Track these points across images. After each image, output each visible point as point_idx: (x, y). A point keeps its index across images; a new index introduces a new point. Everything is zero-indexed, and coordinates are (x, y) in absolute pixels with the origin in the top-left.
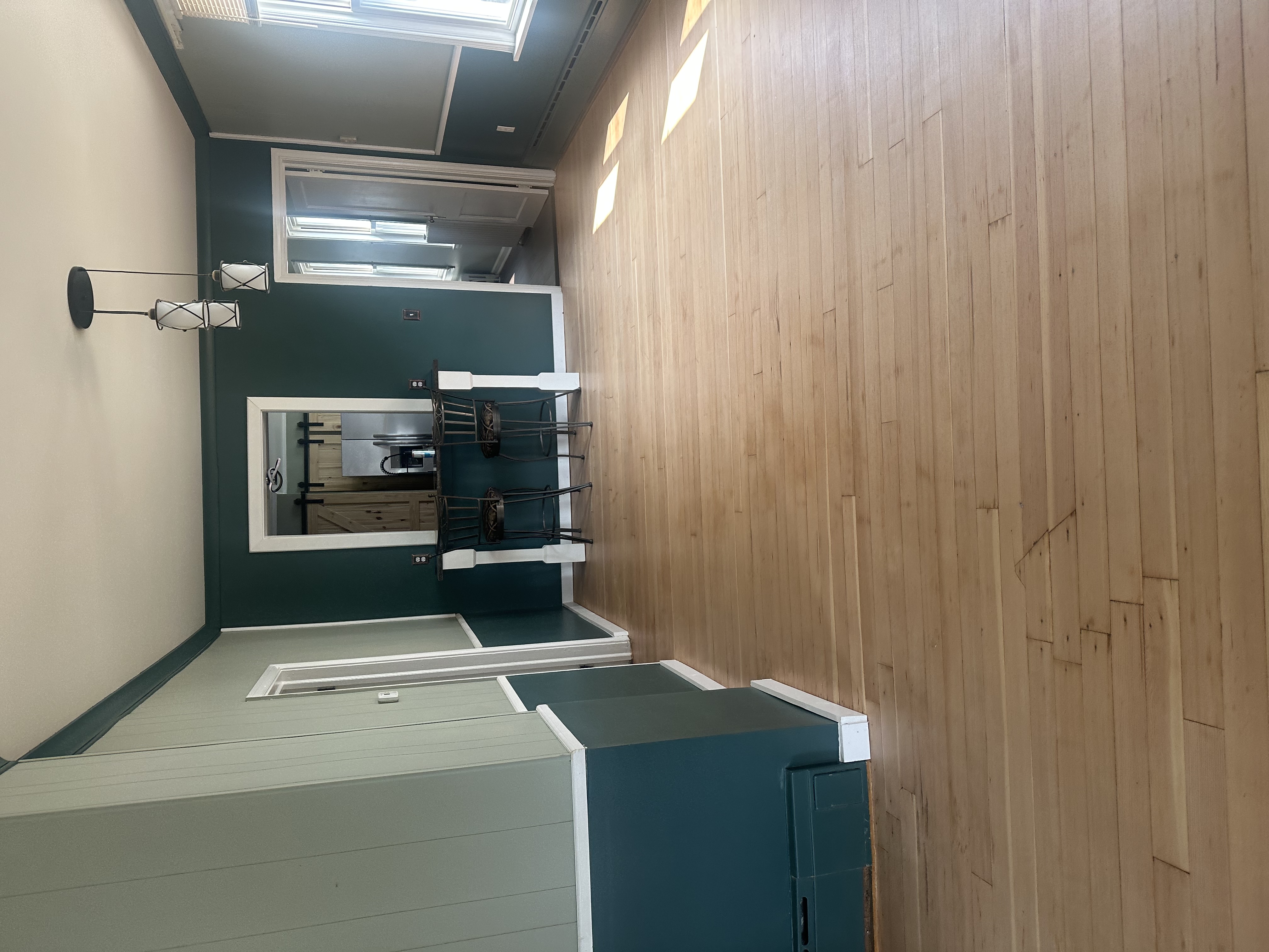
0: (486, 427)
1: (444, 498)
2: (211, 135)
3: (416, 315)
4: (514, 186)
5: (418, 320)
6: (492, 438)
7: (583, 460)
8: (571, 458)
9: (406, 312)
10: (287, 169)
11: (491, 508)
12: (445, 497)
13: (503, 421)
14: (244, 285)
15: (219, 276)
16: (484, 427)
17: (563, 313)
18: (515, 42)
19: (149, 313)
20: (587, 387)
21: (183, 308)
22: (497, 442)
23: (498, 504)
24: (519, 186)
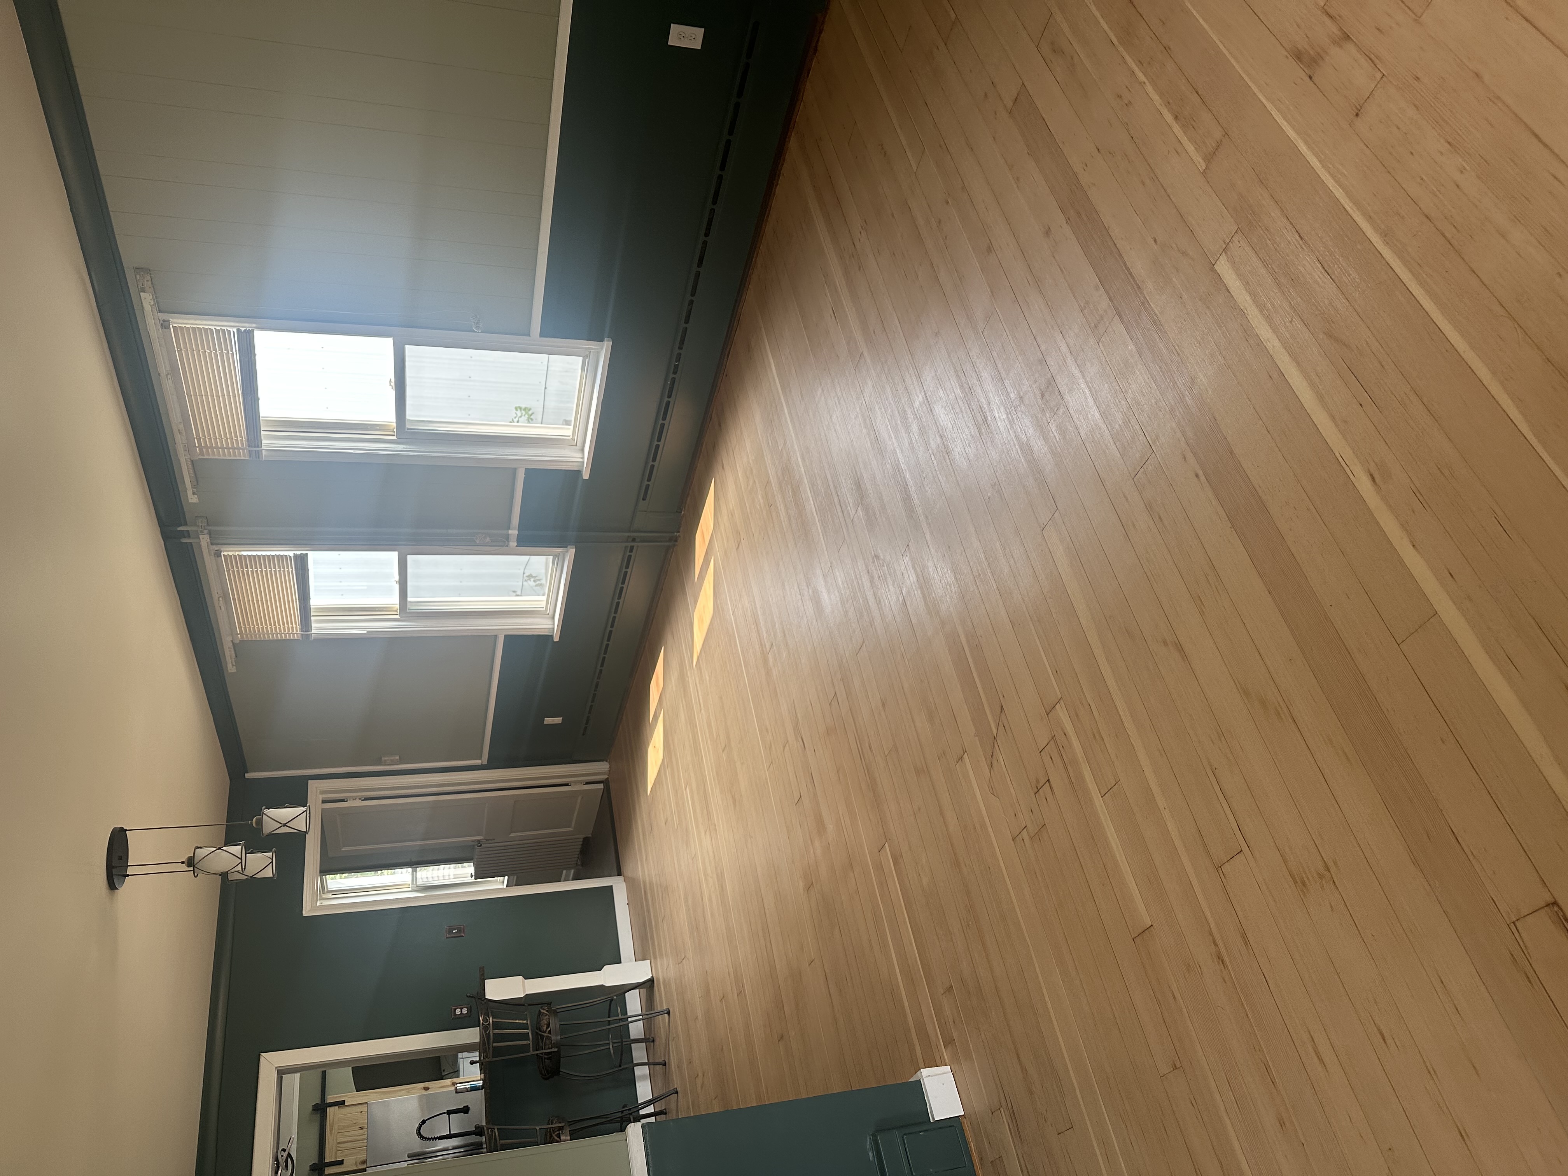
0: (543, 1034)
1: (494, 1129)
2: (247, 776)
3: (459, 931)
4: (567, 785)
5: (462, 936)
6: (550, 1046)
7: (664, 1067)
8: (652, 1067)
9: (449, 929)
10: (324, 802)
11: (554, 1138)
12: (496, 1127)
13: (562, 1023)
14: (285, 825)
15: (260, 822)
16: (540, 1035)
17: (628, 904)
18: (554, 624)
19: (186, 862)
20: (660, 976)
21: (222, 850)
22: (556, 1050)
23: (562, 1132)
24: (572, 784)
